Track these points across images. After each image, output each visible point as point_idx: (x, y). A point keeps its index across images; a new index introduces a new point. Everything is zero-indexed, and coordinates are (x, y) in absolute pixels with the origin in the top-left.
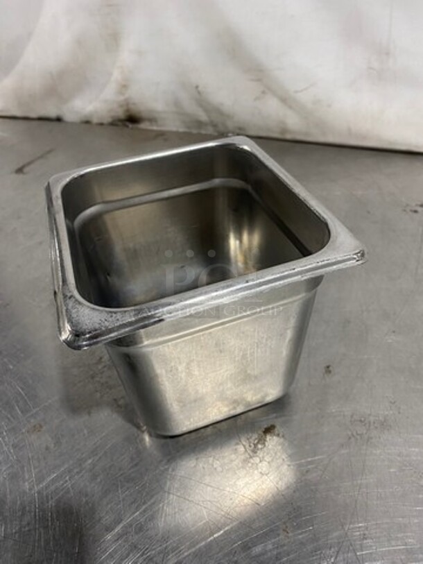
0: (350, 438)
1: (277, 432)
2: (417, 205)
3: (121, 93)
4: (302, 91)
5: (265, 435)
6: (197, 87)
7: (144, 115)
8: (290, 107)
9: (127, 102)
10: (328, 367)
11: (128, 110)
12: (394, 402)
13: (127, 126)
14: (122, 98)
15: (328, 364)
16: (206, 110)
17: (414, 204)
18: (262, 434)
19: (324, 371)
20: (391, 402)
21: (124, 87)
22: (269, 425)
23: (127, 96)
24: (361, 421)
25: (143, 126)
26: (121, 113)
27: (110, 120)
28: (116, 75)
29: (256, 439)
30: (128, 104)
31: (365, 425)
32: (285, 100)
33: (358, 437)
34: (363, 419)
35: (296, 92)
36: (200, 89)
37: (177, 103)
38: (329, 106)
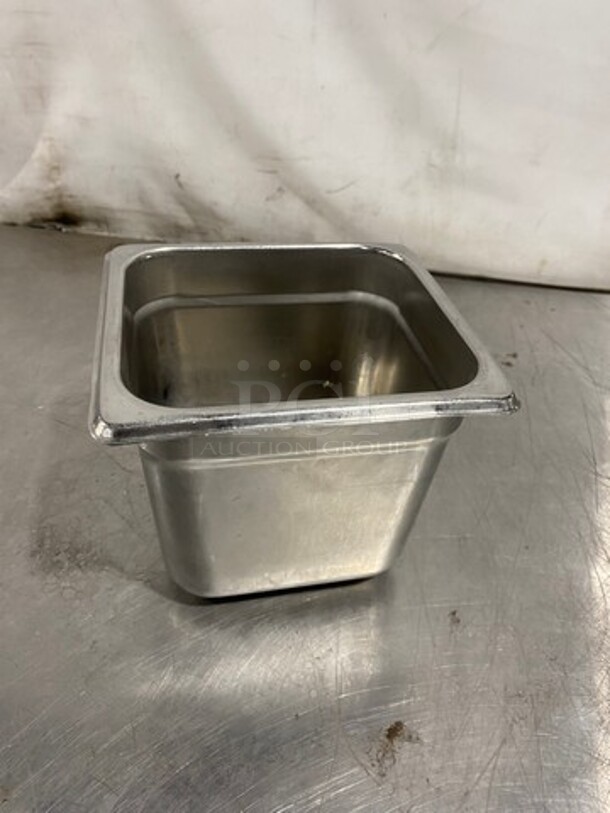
0: (511, 726)
1: (406, 734)
2: (508, 355)
3: (49, 178)
4: (337, 191)
5: (392, 742)
6: (177, 176)
7: (86, 213)
8: (320, 213)
9: (59, 193)
10: (454, 613)
11: (60, 205)
12: (556, 659)
13: (60, 230)
14: (51, 186)
15: (453, 610)
16: (189, 211)
17: (504, 354)
18: (386, 740)
19: (449, 620)
20: (551, 660)
21: (55, 168)
22: (393, 723)
23: (59, 183)
24: (519, 695)
25: (83, 229)
26: (47, 209)
27: (29, 219)
28: (41, 149)
29: (379, 751)
30: (60, 196)
31: (526, 701)
32: (313, 202)
33: (522, 722)
34: (520, 692)
35: (329, 192)
36: (182, 179)
37: (142, 198)
38: (376, 214)
